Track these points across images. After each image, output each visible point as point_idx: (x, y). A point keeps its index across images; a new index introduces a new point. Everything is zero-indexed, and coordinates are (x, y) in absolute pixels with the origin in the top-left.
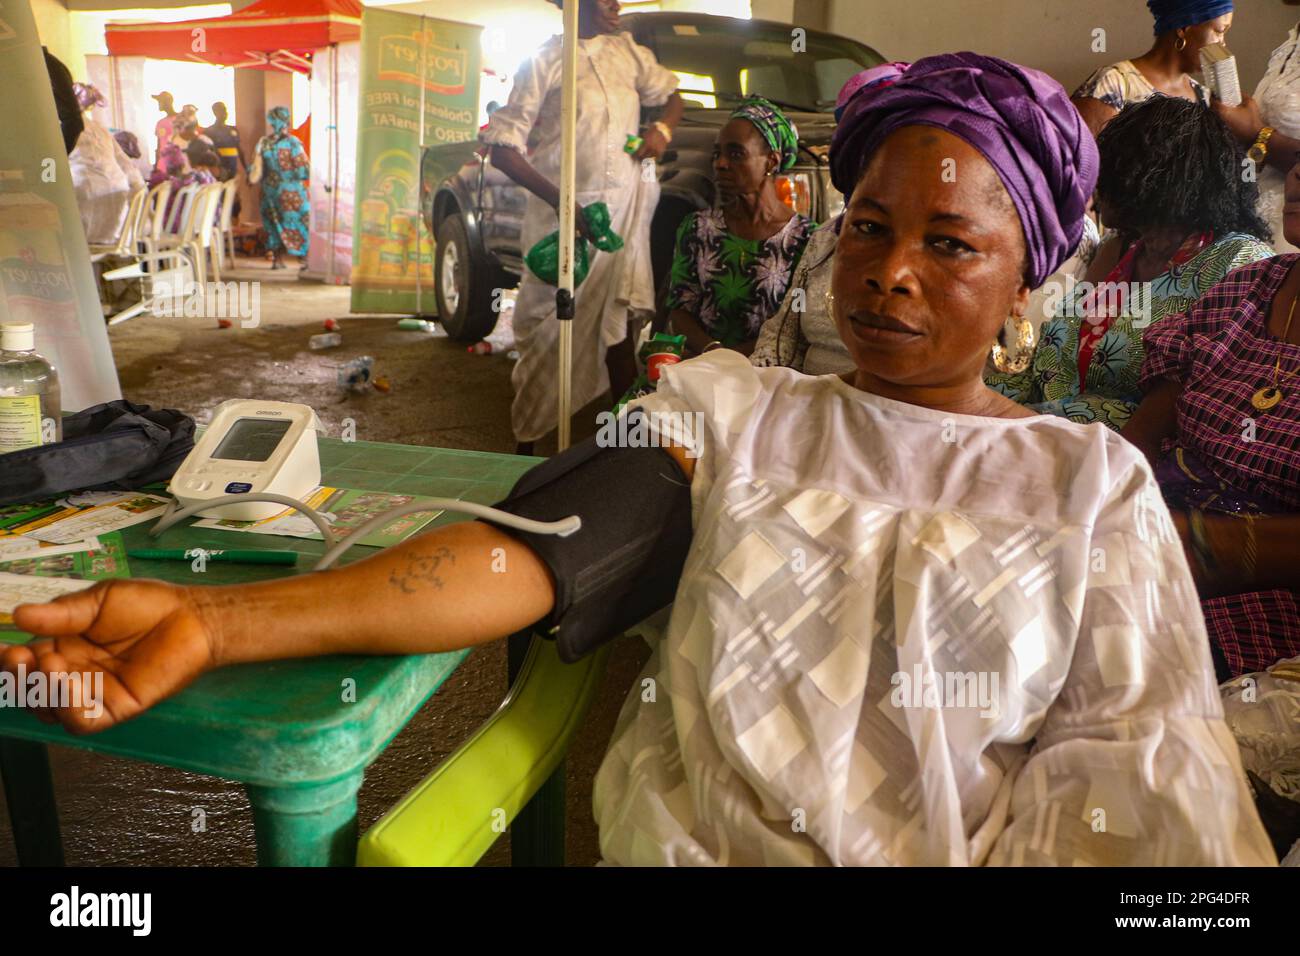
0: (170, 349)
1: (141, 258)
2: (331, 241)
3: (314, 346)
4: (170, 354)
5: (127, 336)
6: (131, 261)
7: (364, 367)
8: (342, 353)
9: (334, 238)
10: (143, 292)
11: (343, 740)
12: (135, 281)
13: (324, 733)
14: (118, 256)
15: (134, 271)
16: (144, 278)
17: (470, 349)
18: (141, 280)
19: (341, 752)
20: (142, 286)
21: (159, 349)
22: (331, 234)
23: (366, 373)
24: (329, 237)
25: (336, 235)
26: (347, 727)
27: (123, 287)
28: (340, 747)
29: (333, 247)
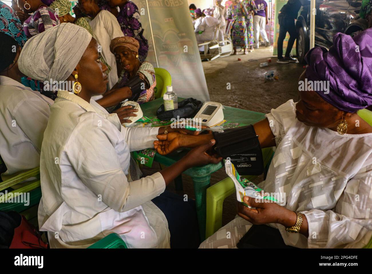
0: (224, 67)
1: (219, 43)
2: (270, 34)
3: (261, 66)
4: (224, 69)
5: (215, 64)
6: (216, 43)
7: (272, 73)
8: (268, 68)
9: (271, 33)
10: (219, 51)
11: (203, 171)
12: (217, 49)
13: (200, 169)
14: (213, 42)
15: (217, 46)
16: (220, 48)
17: (304, 67)
18: (219, 48)
19: (203, 173)
20: (219, 50)
21: (221, 67)
22: (270, 32)
23: (272, 75)
24: (269, 32)
25: (271, 32)
26: (204, 169)
27: (214, 50)
28: (203, 172)
29: (271, 35)
